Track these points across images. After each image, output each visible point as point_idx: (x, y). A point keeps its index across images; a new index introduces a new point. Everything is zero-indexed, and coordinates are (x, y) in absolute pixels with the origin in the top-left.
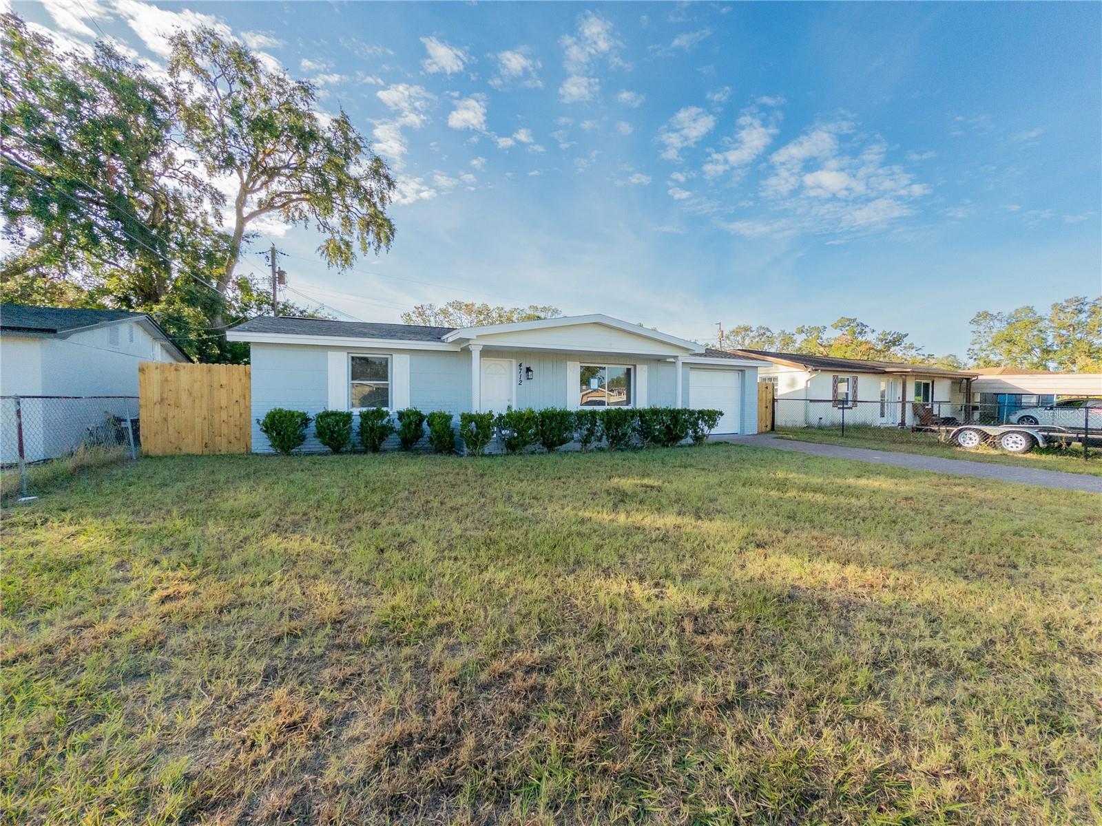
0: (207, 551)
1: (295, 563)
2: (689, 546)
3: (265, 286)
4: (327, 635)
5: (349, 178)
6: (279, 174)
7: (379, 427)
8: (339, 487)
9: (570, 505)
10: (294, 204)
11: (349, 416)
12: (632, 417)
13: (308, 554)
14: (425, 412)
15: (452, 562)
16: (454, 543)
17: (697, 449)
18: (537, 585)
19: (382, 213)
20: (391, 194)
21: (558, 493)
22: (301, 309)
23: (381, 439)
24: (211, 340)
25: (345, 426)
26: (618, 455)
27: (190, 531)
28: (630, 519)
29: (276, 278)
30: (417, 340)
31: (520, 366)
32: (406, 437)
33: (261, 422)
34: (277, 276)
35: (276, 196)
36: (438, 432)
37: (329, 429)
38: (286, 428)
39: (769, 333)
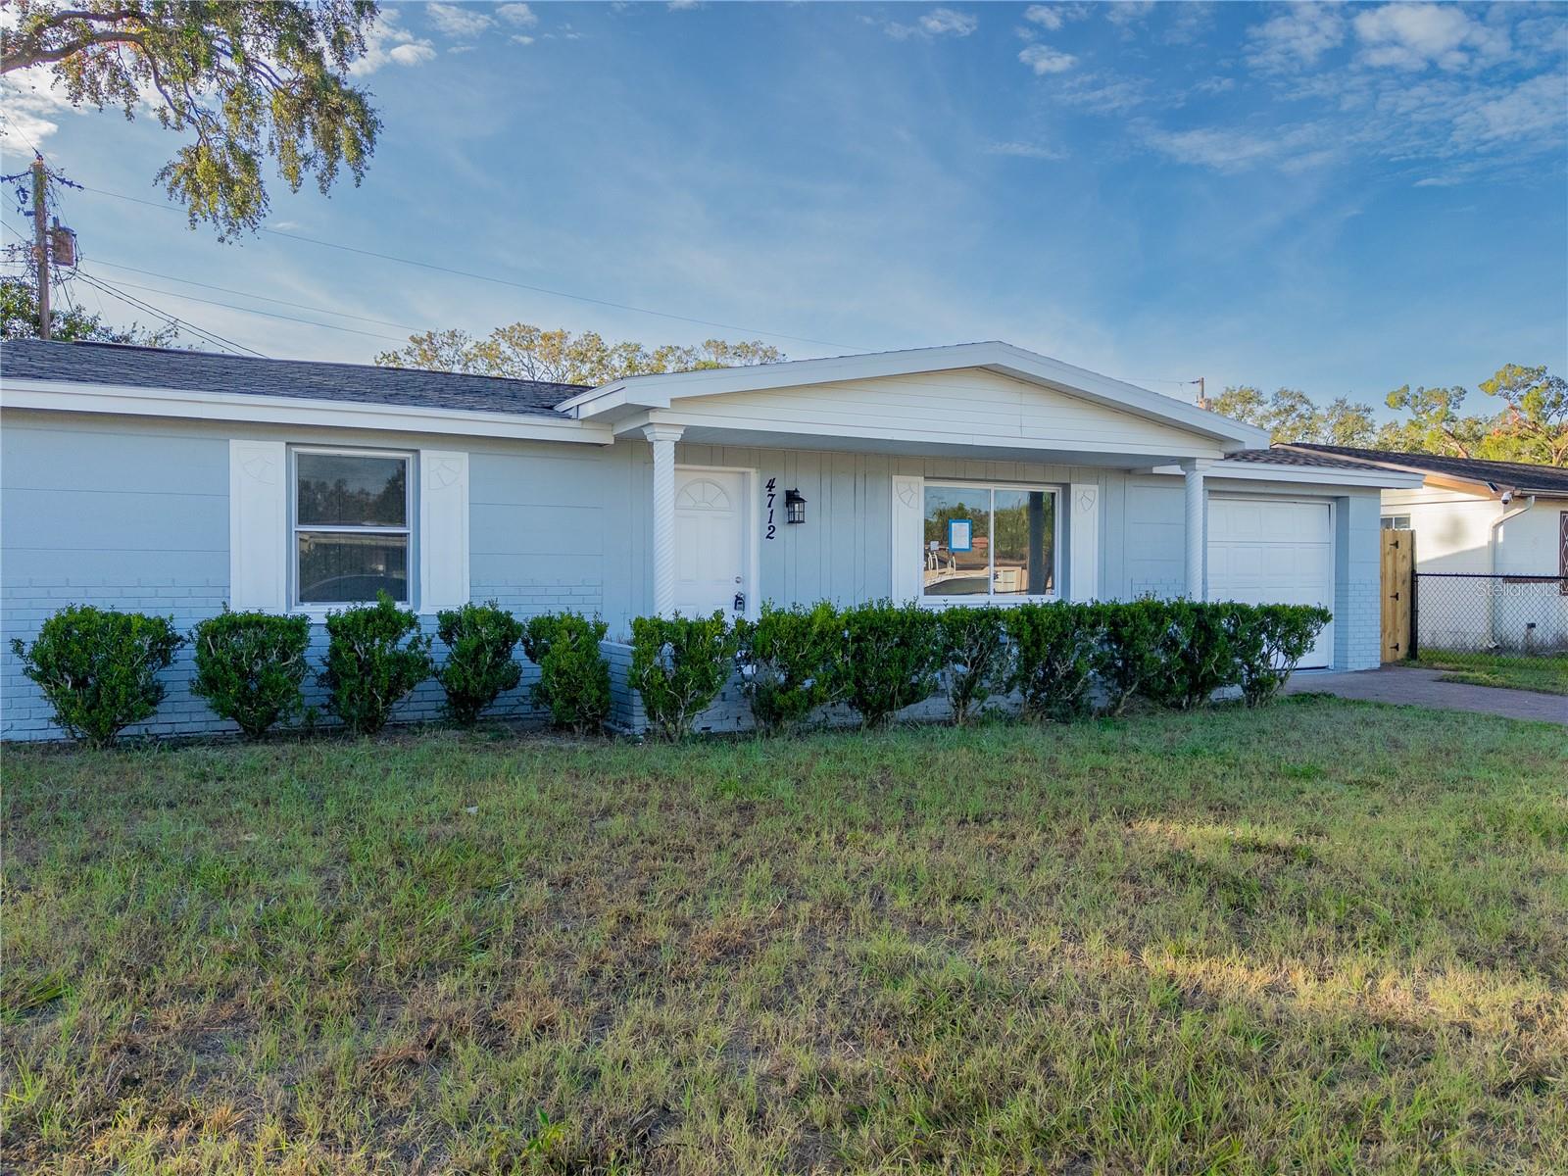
3: (15, 269)
7: (389, 661)
10: (97, 48)
11: (298, 628)
14: (521, 615)
17: (1257, 713)
19: (336, 80)
20: (364, 26)
22: (117, 332)
23: (392, 693)
25: (285, 657)
29: (47, 246)
30: (490, 410)
31: (770, 486)
32: (466, 689)
33: (27, 650)
34: (49, 241)
35: (47, 22)
36: (565, 672)
37: (237, 667)
38: (105, 667)
39: (1306, 406)
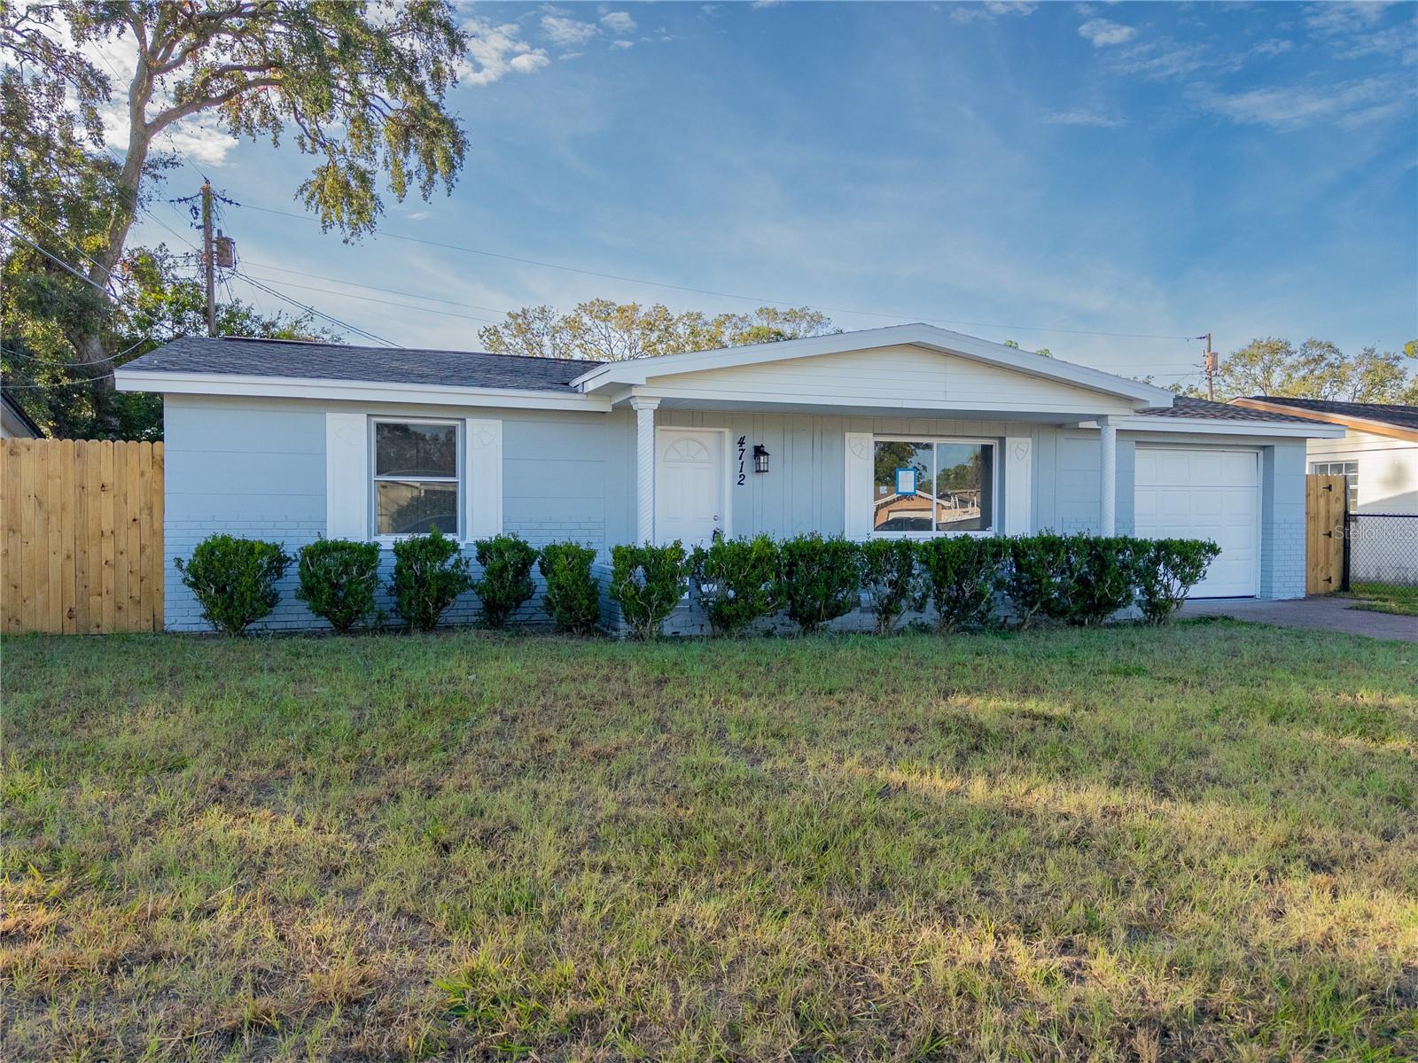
0: (80, 842)
1: (261, 870)
2: (1140, 859)
3: (189, 272)
4: (334, 1029)
5: (365, 29)
6: (218, 30)
7: (438, 577)
8: (351, 708)
9: (858, 753)
10: (252, 91)
11: (372, 551)
12: (996, 556)
13: (290, 852)
14: (536, 544)
15: (597, 875)
16: (602, 833)
17: (1155, 632)
18: (787, 937)
19: (436, 107)
20: (454, 63)
21: (828, 725)
22: (266, 319)
23: (441, 602)
24: (78, 389)
25: (362, 573)
26: (962, 643)
27: (45, 797)
28: (997, 792)
29: (213, 252)
30: (518, 387)
31: (741, 443)
32: (493, 598)
33: (185, 565)
34: (215, 249)
35: (213, 75)
36: (563, 587)
37: (329, 580)
38: (237, 578)
39: (1334, 356)
